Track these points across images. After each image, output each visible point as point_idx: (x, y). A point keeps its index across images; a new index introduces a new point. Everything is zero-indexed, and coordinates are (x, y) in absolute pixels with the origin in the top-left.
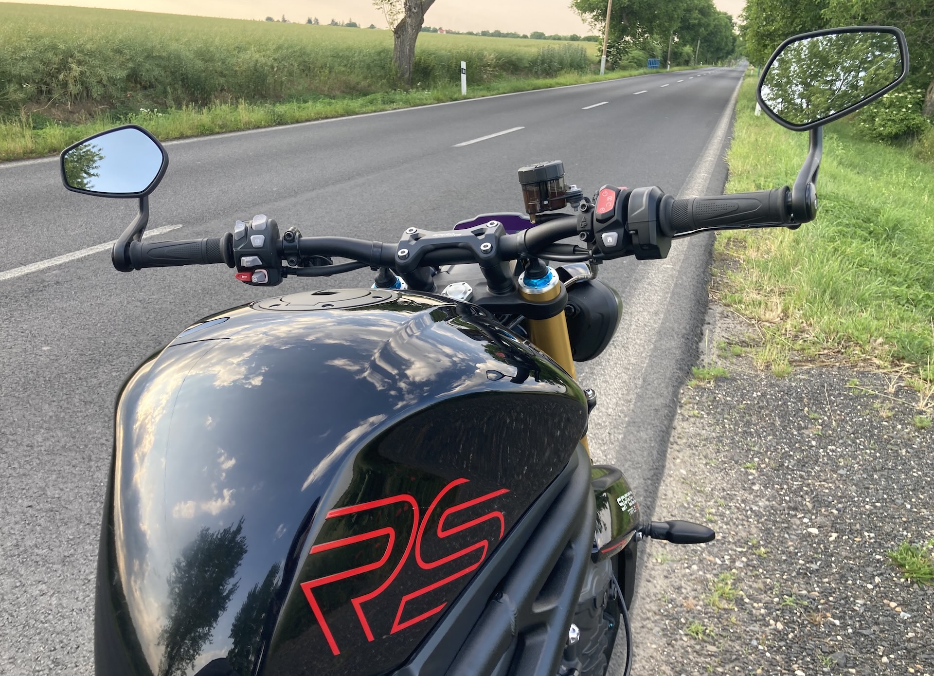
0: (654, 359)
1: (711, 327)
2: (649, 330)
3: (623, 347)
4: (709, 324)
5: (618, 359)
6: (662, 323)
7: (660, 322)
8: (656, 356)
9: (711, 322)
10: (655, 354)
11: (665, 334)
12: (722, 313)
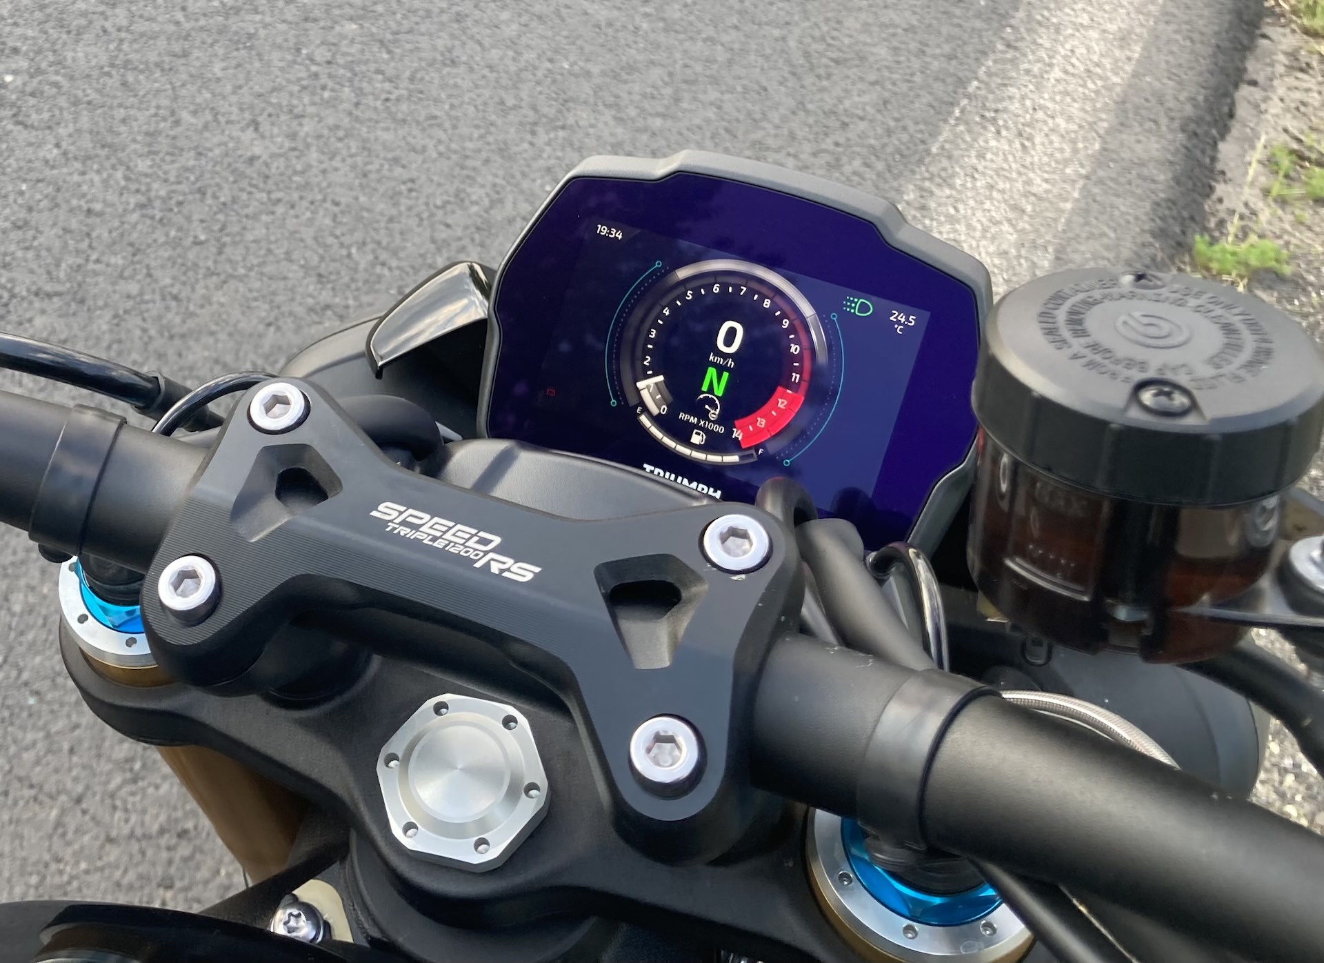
0: (1096, 190)
1: (1256, 94)
2: (1097, 92)
3: (1020, 134)
4: (1254, 83)
5: (998, 172)
6: (1135, 75)
7: (1129, 68)
8: (1101, 182)
9: (1261, 78)
10: (1101, 173)
11: (1137, 109)
12: (1293, 55)
